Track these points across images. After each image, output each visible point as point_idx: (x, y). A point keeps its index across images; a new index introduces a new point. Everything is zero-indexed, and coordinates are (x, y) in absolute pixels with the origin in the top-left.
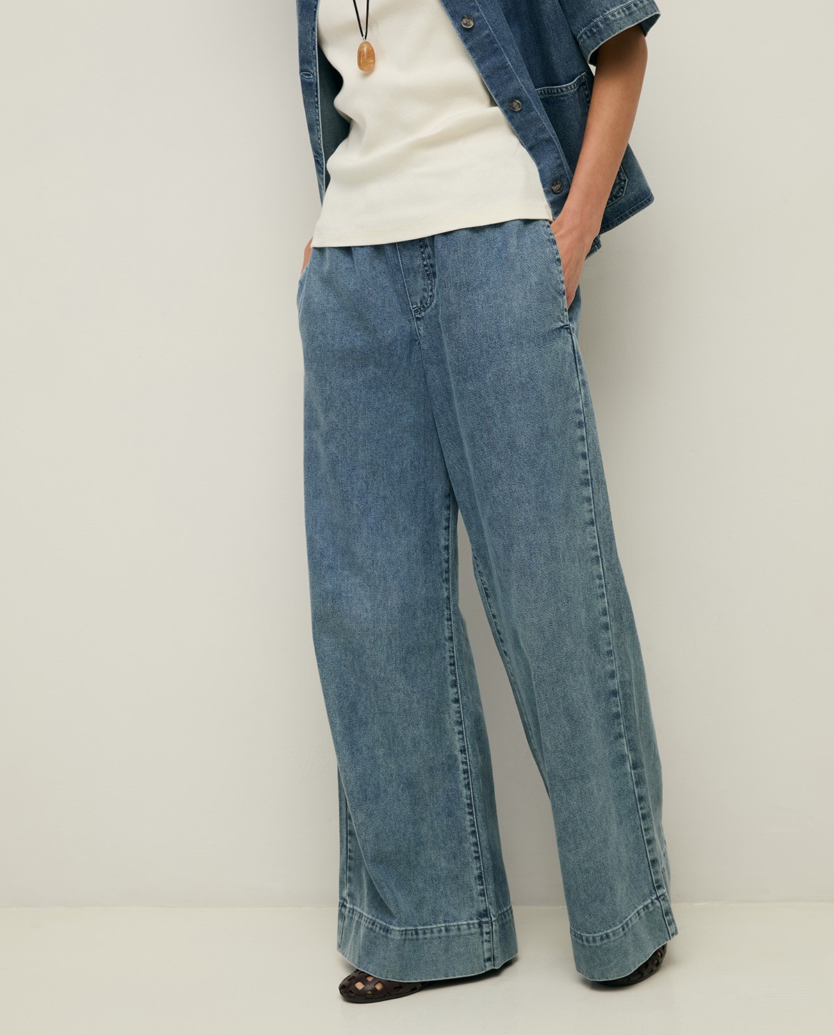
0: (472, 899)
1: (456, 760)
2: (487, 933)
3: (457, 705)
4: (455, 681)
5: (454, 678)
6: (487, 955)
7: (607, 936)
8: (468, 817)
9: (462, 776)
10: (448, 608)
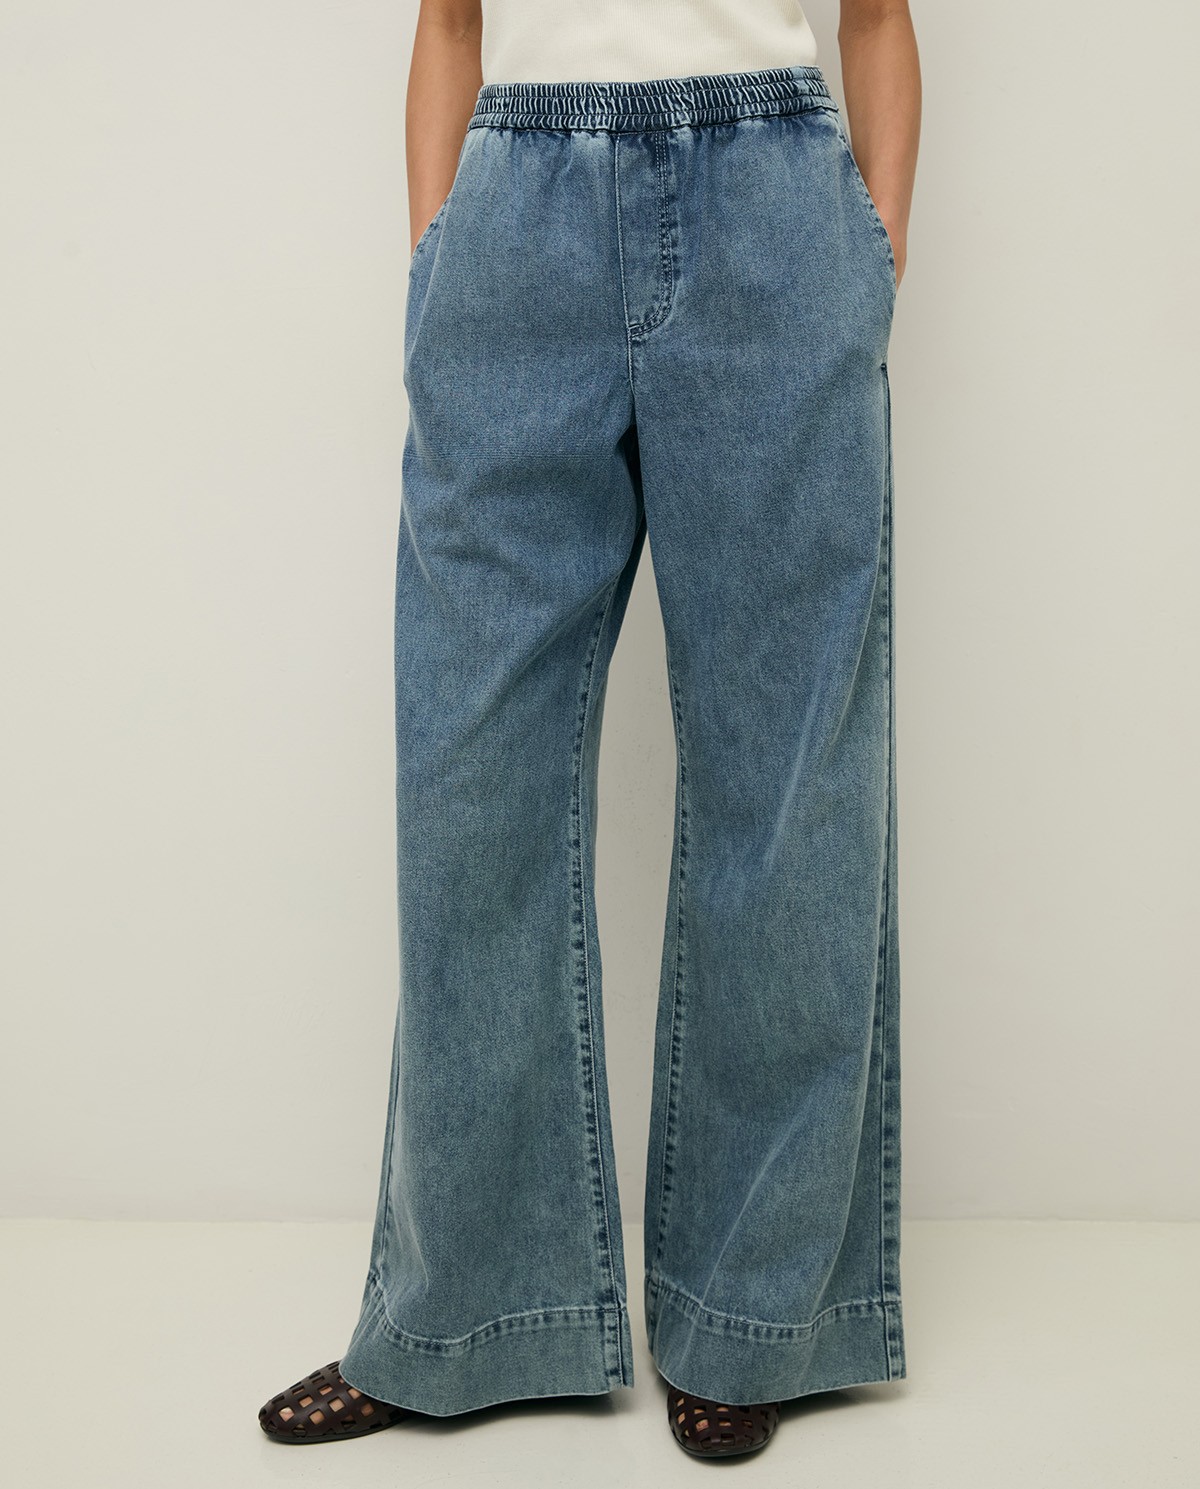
0: (588, 1270)
1: (572, 1043)
2: (610, 1328)
3: (579, 952)
4: (580, 913)
5: (578, 908)
6: (610, 1365)
8: (588, 1136)
9: (581, 1068)
10: (576, 794)
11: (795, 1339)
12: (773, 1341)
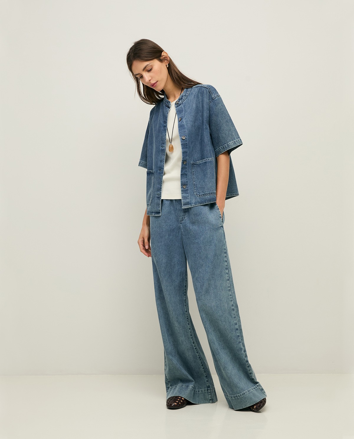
0: (205, 383)
1: (193, 346)
2: (209, 392)
6: (210, 399)
7: (244, 393)
8: (200, 361)
9: (195, 350)
10: (185, 303)
11: (246, 394)
12: (242, 396)
